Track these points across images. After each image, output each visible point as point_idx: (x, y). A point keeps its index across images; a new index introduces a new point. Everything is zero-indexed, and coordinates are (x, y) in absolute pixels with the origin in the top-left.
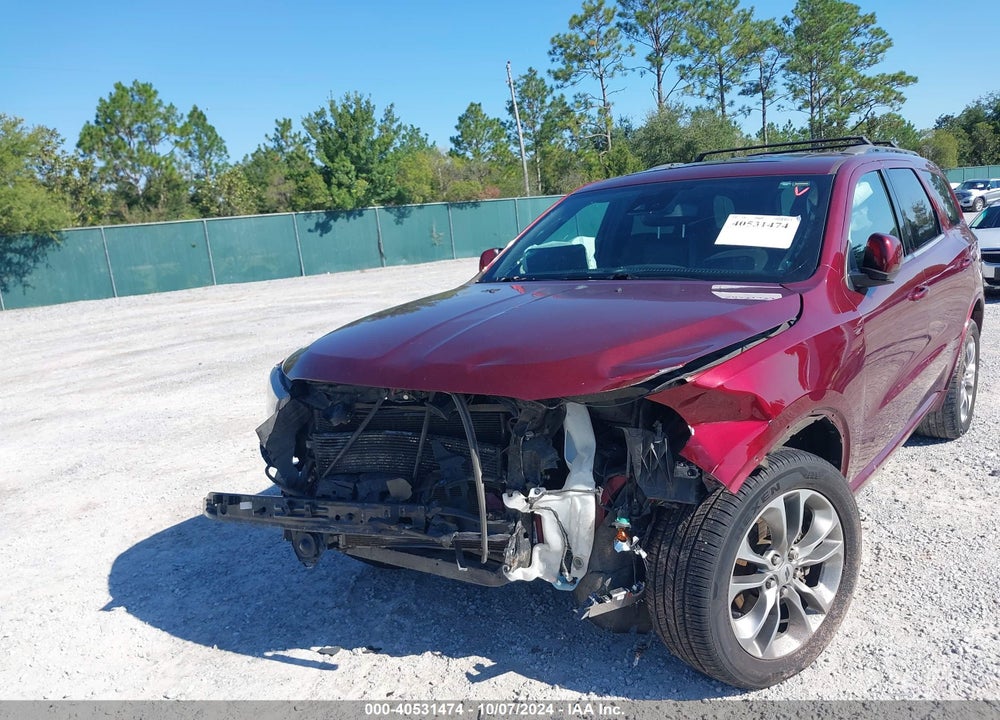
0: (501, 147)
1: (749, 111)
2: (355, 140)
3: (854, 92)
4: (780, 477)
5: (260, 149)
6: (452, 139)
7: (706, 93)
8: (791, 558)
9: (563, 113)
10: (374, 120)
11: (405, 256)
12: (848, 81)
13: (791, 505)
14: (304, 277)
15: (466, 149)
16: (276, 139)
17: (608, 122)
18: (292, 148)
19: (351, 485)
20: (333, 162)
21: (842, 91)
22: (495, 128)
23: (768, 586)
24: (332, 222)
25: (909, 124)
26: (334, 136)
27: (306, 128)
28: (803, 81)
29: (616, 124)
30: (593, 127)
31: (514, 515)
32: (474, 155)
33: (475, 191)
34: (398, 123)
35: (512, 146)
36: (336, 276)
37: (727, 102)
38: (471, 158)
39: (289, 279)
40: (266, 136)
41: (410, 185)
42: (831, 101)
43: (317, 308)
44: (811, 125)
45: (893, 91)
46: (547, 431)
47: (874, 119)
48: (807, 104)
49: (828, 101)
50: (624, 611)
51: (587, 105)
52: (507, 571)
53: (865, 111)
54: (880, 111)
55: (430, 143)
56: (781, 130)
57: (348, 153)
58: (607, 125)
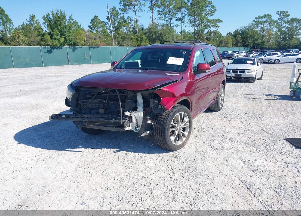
0: (105, 30)
1: (178, 26)
2: (60, 25)
3: (206, 23)
4: (179, 109)
5: (24, 24)
6: (89, 26)
7: (166, 19)
8: (180, 125)
9: (123, 21)
10: (66, 19)
11: (76, 62)
12: (205, 20)
13: (181, 115)
14: (44, 67)
15: (93, 30)
16: (30, 21)
17: (137, 25)
18: (35, 25)
19: (90, 111)
20: (53, 31)
21: (203, 23)
22: (103, 24)
23: (176, 131)
24: (52, 50)
25: (221, 33)
26: (53, 23)
27: (43, 19)
28: (193, 19)
29: (139, 27)
30: (133, 26)
31: (127, 116)
32: (96, 32)
33: (98, 43)
34: (73, 21)
35: (108, 30)
36: (54, 67)
37: (171, 23)
38: (95, 33)
39: (39, 67)
40: (27, 20)
41: (78, 41)
42: (200, 25)
43: (51, 76)
44: (195, 31)
45: (216, 24)
46: (133, 100)
47: (211, 32)
48: (194, 25)
49: (199, 25)
50: (149, 135)
51: (131, 20)
52: (125, 128)
53: (209, 29)
54: (213, 29)
55: (82, 27)
56: (187, 32)
57: (58, 29)
58: (137, 27)
